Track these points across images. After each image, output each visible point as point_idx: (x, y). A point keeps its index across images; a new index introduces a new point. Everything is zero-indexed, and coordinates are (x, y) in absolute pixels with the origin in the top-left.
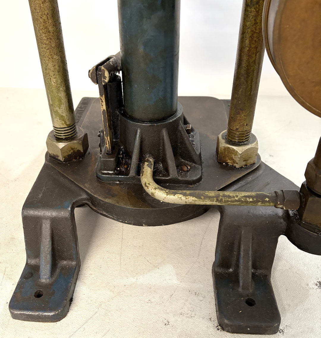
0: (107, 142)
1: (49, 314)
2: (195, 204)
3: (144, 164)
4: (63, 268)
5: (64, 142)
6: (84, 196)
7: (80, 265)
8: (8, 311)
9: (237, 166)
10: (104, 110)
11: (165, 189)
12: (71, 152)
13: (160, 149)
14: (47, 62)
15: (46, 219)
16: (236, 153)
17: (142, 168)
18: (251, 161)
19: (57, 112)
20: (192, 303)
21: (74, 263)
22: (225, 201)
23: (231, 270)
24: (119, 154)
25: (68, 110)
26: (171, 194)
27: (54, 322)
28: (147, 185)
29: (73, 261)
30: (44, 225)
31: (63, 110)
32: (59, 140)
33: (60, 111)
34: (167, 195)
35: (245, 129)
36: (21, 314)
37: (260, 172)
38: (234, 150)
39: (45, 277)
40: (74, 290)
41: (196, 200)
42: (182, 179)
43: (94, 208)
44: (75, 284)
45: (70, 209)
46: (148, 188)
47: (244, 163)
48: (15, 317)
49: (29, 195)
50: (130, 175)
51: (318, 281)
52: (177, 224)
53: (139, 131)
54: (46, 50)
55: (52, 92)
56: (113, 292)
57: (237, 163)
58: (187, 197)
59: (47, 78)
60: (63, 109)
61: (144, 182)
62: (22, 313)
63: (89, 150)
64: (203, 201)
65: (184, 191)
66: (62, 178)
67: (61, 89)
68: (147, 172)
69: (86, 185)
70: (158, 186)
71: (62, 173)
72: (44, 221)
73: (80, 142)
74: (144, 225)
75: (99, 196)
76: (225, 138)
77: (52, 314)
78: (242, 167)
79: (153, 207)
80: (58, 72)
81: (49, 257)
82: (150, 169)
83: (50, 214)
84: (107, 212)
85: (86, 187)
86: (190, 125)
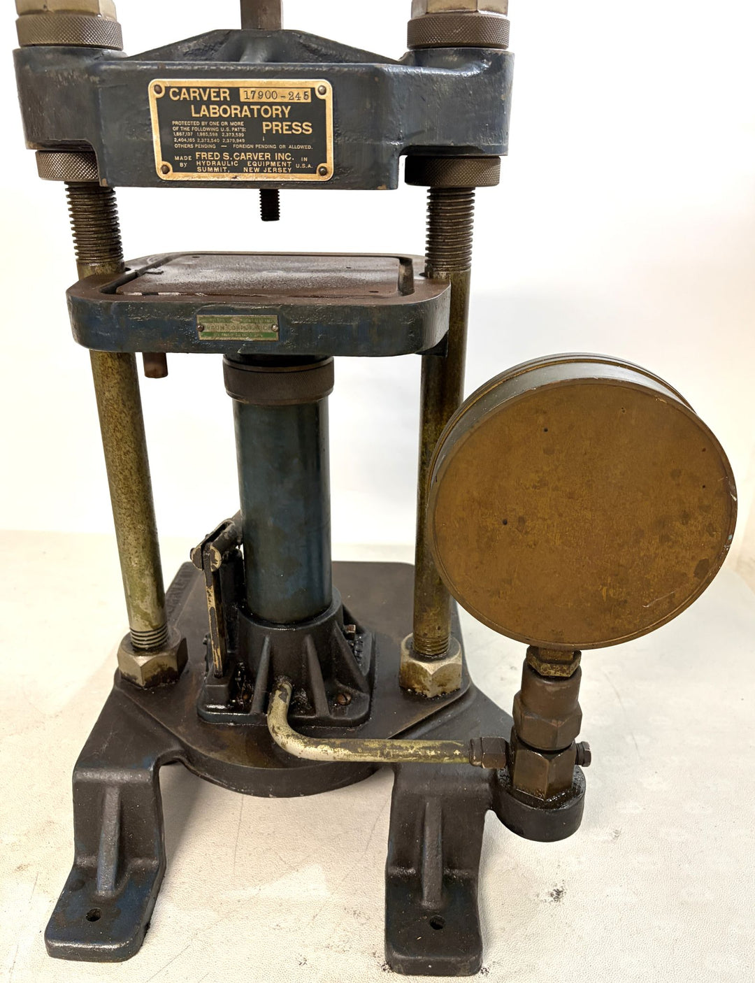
0: (217, 657)
1: (110, 947)
2: (348, 760)
3: (275, 693)
4: (136, 872)
5: (147, 655)
6: (176, 748)
7: (166, 867)
8: (44, 941)
9: (429, 695)
10: (212, 608)
11: (303, 737)
12: (157, 671)
13: (302, 668)
14: (126, 533)
15: (113, 787)
16: (425, 673)
17: (270, 701)
18: (451, 687)
19: (137, 607)
20: (349, 929)
21: (155, 863)
22: (393, 755)
23: (411, 871)
24: (236, 675)
25: (155, 603)
26: (312, 745)
27: (118, 961)
28: (276, 729)
29: (153, 860)
30: (108, 796)
31: (147, 605)
32: (138, 651)
33: (142, 606)
34: (305, 747)
35: (437, 635)
36: (64, 947)
37: (467, 704)
38: (422, 668)
39: (105, 886)
40: (153, 910)
41: (350, 755)
42: (335, 718)
43: (192, 768)
44: (155, 899)
45: (152, 769)
46: (277, 735)
47: (440, 689)
48: (54, 953)
49: (85, 746)
50: (251, 712)
51: (555, 888)
52: (326, 793)
53: (267, 639)
54: (125, 517)
55: (132, 577)
56: (218, 912)
57: (428, 690)
58: (336, 750)
59: (125, 556)
60: (148, 603)
61: (272, 726)
62: (67, 945)
63: (188, 666)
64: (361, 756)
65: (333, 740)
66: (140, 716)
67: (147, 572)
68: (278, 707)
69: (180, 728)
70: (293, 731)
71: (141, 707)
72: (109, 790)
73: (174, 654)
74: (270, 795)
75: (200, 747)
76: (409, 647)
77: (115, 947)
78: (437, 696)
79: (284, 766)
80: (143, 548)
81: (113, 852)
82: (283, 702)
83: (119, 778)
84: (212, 774)
85: (180, 733)
86: (355, 626)
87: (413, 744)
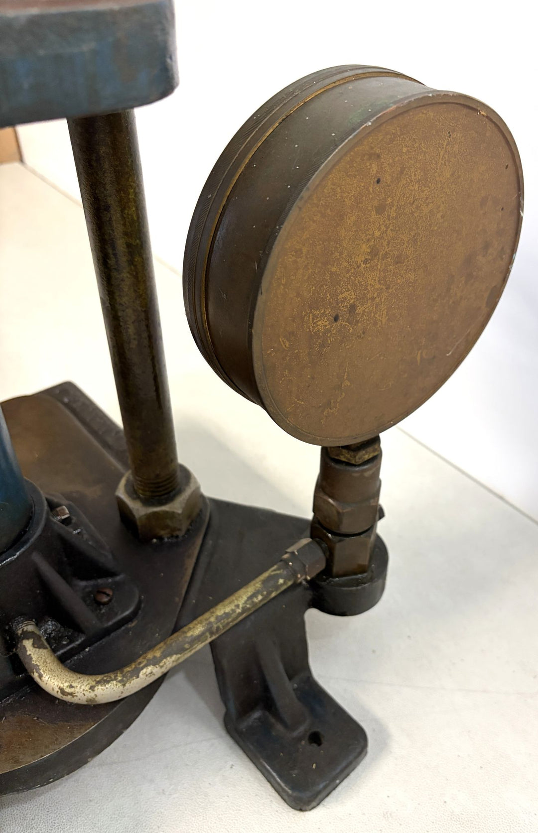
3: (24, 647)
9: (181, 534)
11: (113, 676)
18: (196, 512)
26: (131, 679)
28: (68, 690)
34: (124, 685)
35: (171, 469)
38: (167, 512)
41: (179, 658)
46: (73, 696)
47: (189, 521)
58: (161, 664)
61: (56, 690)
64: (191, 651)
68: (45, 662)
78: (188, 530)
82: (43, 651)
86: (64, 507)
87: (236, 602)
